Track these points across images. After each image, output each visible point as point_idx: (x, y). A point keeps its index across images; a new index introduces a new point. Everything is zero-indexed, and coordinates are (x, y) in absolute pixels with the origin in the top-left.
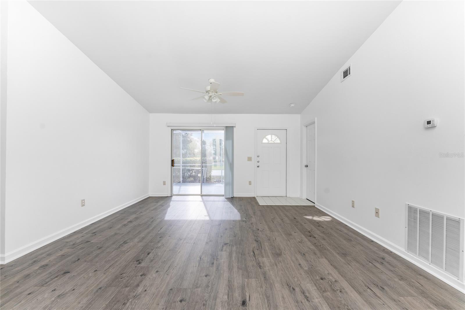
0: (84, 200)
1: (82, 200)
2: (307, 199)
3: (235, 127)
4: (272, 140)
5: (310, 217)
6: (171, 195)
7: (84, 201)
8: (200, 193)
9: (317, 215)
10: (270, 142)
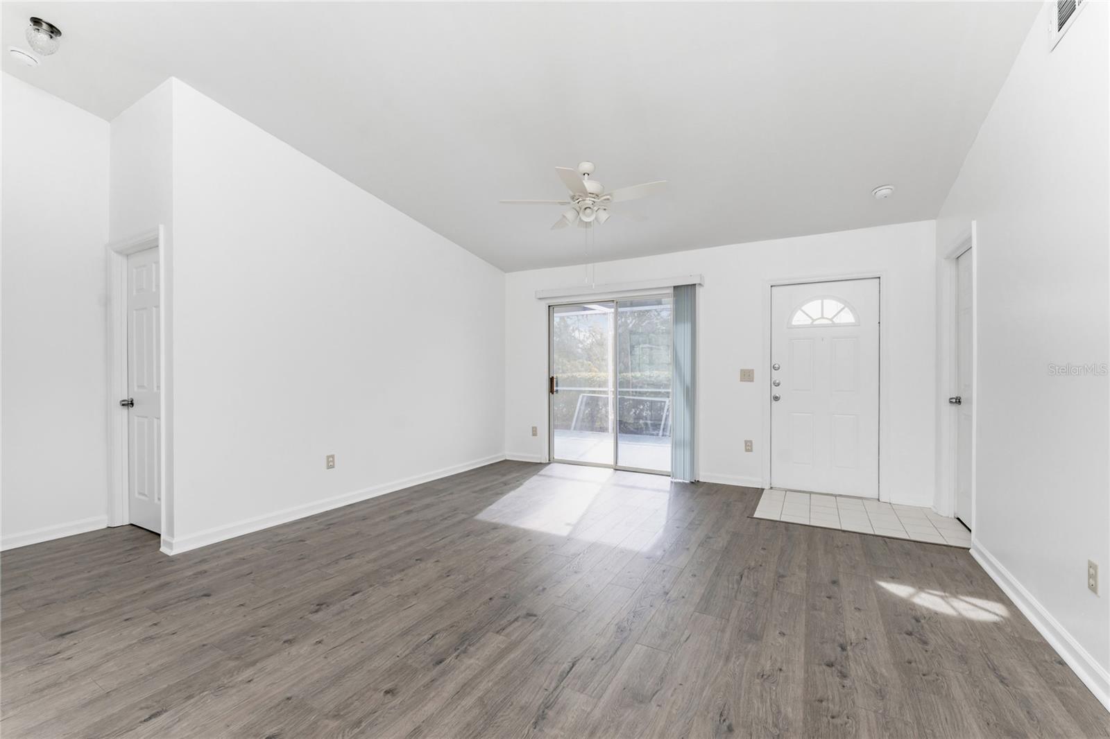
0: (333, 456)
1: (328, 457)
2: (958, 519)
3: (700, 284)
4: (825, 316)
5: (900, 590)
6: (548, 461)
7: (332, 459)
8: (611, 462)
9: (943, 587)
10: (816, 323)
